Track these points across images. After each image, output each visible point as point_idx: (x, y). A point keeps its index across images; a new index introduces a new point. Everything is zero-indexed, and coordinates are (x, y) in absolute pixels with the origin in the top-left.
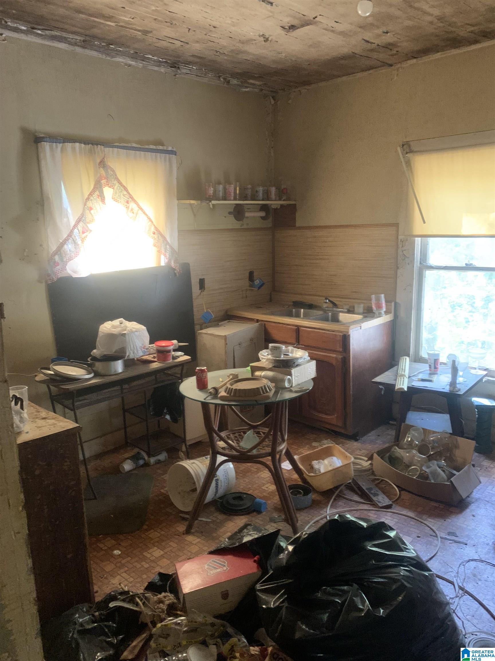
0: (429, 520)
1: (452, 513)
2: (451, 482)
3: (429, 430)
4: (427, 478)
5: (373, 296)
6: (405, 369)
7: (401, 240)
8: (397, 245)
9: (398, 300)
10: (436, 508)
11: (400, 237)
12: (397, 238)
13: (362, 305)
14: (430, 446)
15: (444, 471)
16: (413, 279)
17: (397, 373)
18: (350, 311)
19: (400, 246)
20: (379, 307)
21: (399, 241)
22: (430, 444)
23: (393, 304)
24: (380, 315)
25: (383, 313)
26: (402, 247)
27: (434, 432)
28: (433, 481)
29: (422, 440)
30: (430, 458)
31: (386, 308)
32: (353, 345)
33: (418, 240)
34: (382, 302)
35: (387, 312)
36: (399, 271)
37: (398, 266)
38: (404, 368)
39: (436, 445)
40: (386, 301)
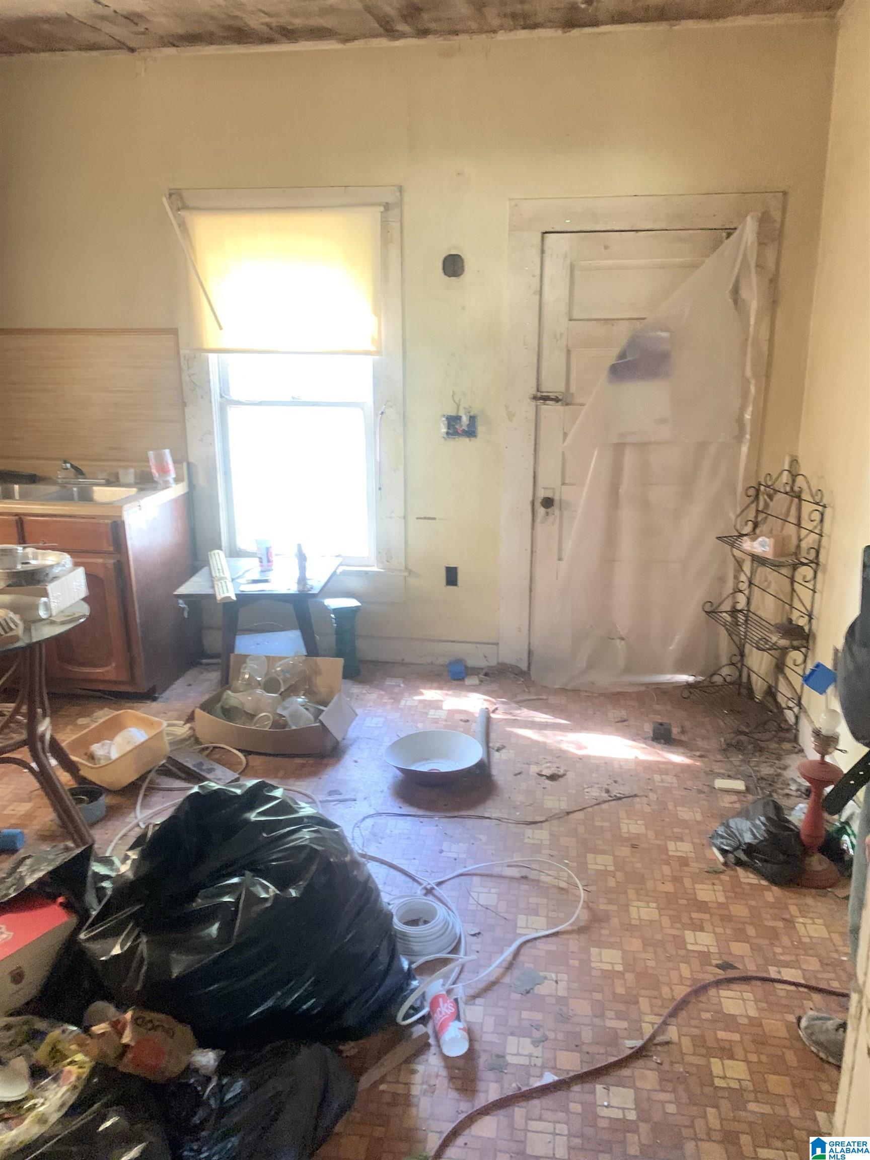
0: (297, 783)
1: (326, 765)
2: (321, 722)
3: (274, 657)
4: (285, 725)
5: (151, 454)
6: (222, 569)
7: (185, 357)
8: (179, 364)
9: (192, 459)
10: (303, 765)
11: (183, 352)
12: (178, 353)
13: (132, 471)
14: (280, 679)
15: (307, 709)
16: (213, 422)
17: (212, 577)
18: (113, 481)
19: (184, 367)
20: (164, 471)
21: (182, 359)
22: (279, 676)
23: (185, 465)
24: (166, 486)
25: (171, 481)
26: (189, 368)
27: (281, 658)
28: (294, 728)
29: (267, 674)
30: (284, 696)
31: (177, 474)
32: (131, 539)
33: (212, 357)
34: (167, 462)
35: (177, 480)
36: (188, 410)
37: (186, 401)
38: (220, 568)
39: (288, 675)
40: (175, 462)
